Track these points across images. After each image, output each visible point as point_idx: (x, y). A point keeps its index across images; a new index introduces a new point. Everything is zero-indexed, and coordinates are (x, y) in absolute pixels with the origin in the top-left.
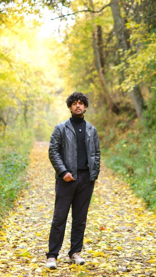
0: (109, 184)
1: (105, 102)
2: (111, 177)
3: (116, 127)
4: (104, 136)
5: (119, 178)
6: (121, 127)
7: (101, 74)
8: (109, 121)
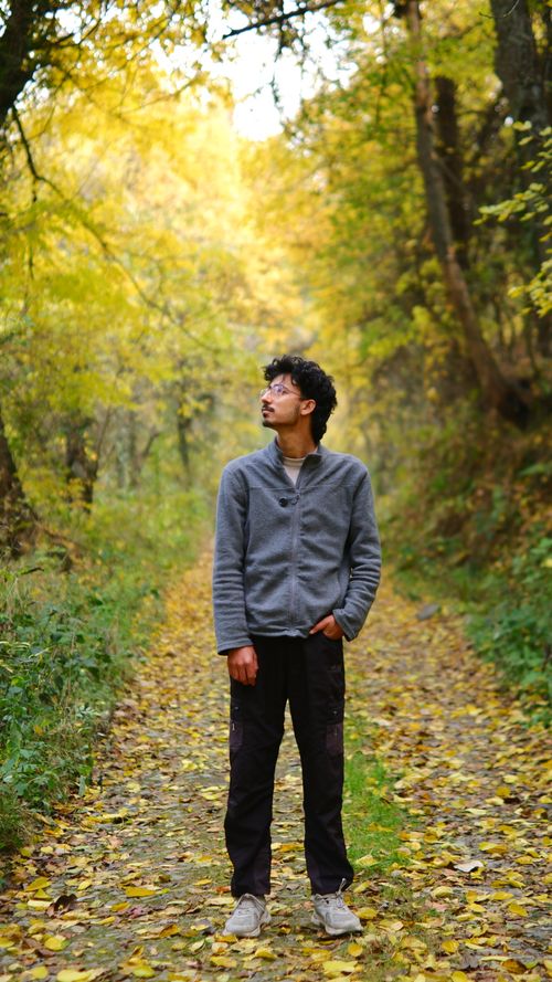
0: (482, 744)
1: (472, 378)
2: (492, 707)
3: (515, 478)
4: (468, 515)
5: (528, 712)
6: (539, 476)
7: (454, 268)
8: (490, 456)
